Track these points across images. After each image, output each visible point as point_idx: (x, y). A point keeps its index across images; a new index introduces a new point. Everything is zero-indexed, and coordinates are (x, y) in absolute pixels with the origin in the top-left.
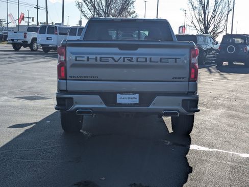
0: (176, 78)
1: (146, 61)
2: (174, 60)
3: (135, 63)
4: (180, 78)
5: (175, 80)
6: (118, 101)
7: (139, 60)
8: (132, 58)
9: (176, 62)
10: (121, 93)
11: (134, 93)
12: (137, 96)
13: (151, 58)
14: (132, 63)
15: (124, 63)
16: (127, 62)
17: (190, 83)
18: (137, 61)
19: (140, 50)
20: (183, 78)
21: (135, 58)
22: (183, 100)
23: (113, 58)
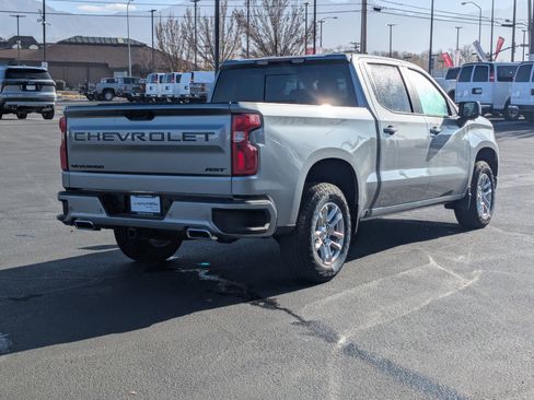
0: (211, 170)
1: (163, 139)
2: (203, 136)
3: (149, 143)
4: (217, 170)
5: (208, 172)
6: (133, 209)
7: (154, 137)
8: (143, 135)
9: (207, 139)
10: (136, 195)
11: (154, 195)
12: (157, 200)
13: (169, 134)
14: (143, 143)
15: (133, 143)
16: (138, 142)
17: (235, 179)
18: (151, 140)
19: (158, 120)
20: (222, 170)
21: (147, 133)
22: (214, 210)
23: (118, 134)
